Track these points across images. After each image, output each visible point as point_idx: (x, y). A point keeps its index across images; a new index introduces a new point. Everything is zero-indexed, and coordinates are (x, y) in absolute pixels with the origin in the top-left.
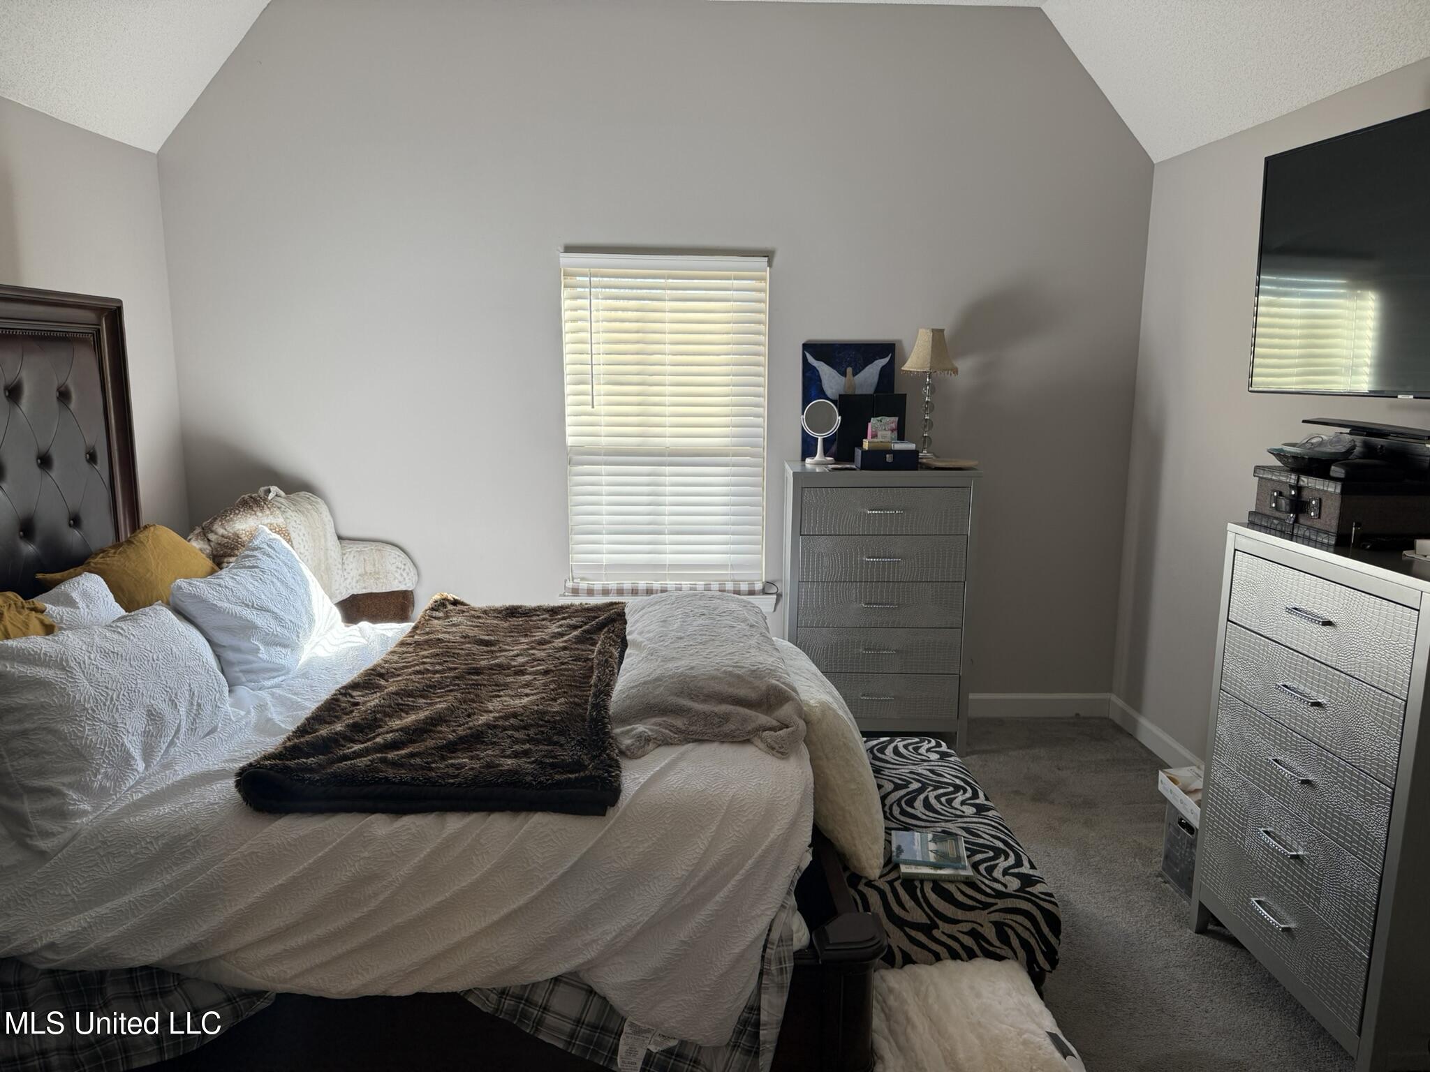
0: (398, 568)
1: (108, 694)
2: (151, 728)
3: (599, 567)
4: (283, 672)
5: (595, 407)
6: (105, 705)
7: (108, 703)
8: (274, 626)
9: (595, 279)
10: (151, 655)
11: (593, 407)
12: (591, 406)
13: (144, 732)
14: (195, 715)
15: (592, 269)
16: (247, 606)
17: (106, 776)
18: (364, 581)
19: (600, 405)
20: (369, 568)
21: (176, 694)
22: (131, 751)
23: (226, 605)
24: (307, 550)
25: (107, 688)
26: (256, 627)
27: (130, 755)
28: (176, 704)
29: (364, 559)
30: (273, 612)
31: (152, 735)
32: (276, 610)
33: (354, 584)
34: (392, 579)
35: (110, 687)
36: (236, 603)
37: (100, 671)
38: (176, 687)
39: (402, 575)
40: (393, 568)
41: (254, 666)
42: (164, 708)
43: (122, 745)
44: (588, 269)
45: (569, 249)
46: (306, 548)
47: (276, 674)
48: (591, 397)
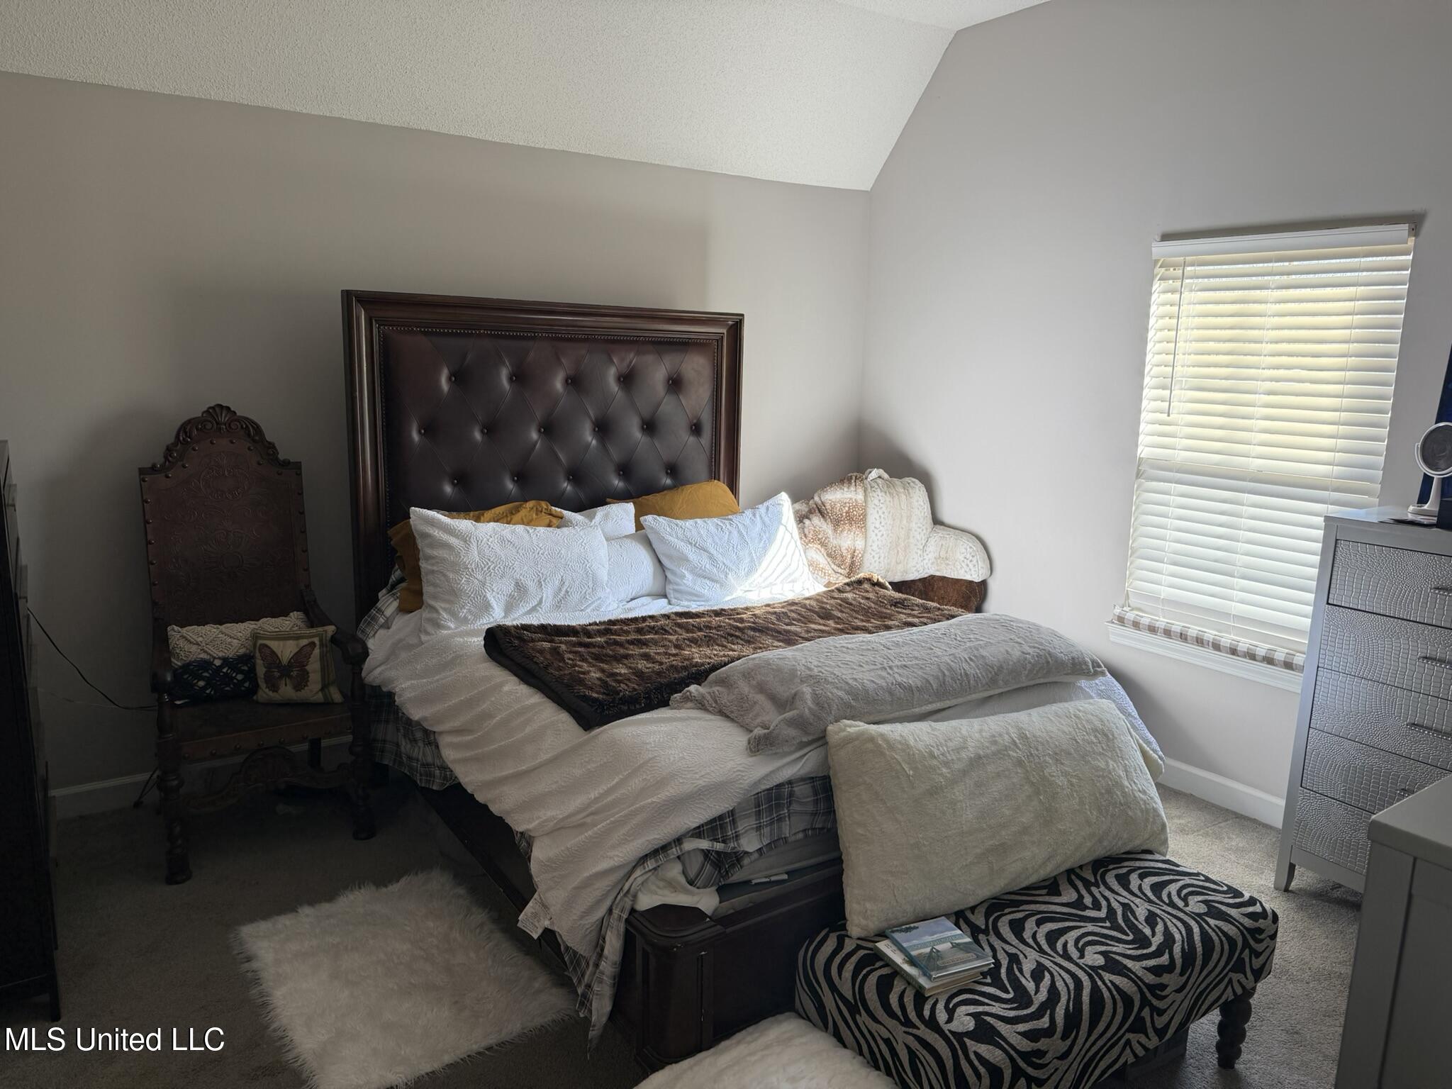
0: (965, 558)
1: (488, 564)
2: (516, 594)
3: (1156, 599)
4: (703, 599)
5: (1171, 415)
6: (482, 569)
7: (486, 569)
8: (705, 562)
9: (1189, 268)
10: (539, 549)
11: (1169, 416)
12: (1166, 415)
13: (510, 595)
14: (563, 598)
15: (1187, 258)
16: (691, 544)
17: (469, 611)
18: (937, 564)
19: (1180, 414)
20: (943, 554)
21: (545, 579)
22: (491, 602)
23: (672, 539)
24: (883, 526)
25: (489, 560)
26: (687, 560)
27: (490, 605)
28: (541, 585)
29: (942, 545)
30: (710, 553)
31: (515, 599)
32: (714, 552)
33: (929, 565)
34: (959, 567)
35: (492, 560)
36: (682, 540)
37: (490, 549)
38: (548, 574)
39: (968, 565)
40: (961, 558)
41: (681, 587)
42: (531, 585)
43: (484, 597)
44: (1182, 258)
45: (1166, 237)
46: (882, 524)
47: (695, 599)
48: (1168, 403)
